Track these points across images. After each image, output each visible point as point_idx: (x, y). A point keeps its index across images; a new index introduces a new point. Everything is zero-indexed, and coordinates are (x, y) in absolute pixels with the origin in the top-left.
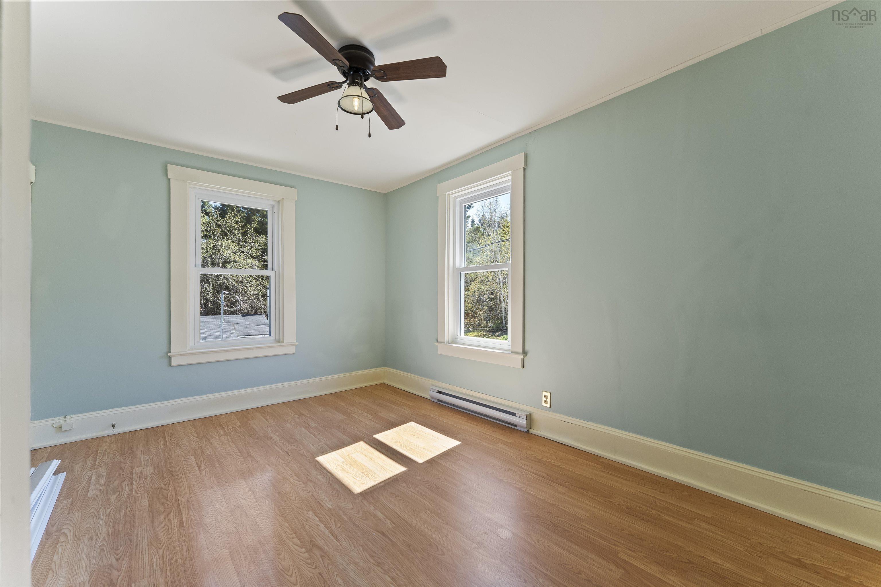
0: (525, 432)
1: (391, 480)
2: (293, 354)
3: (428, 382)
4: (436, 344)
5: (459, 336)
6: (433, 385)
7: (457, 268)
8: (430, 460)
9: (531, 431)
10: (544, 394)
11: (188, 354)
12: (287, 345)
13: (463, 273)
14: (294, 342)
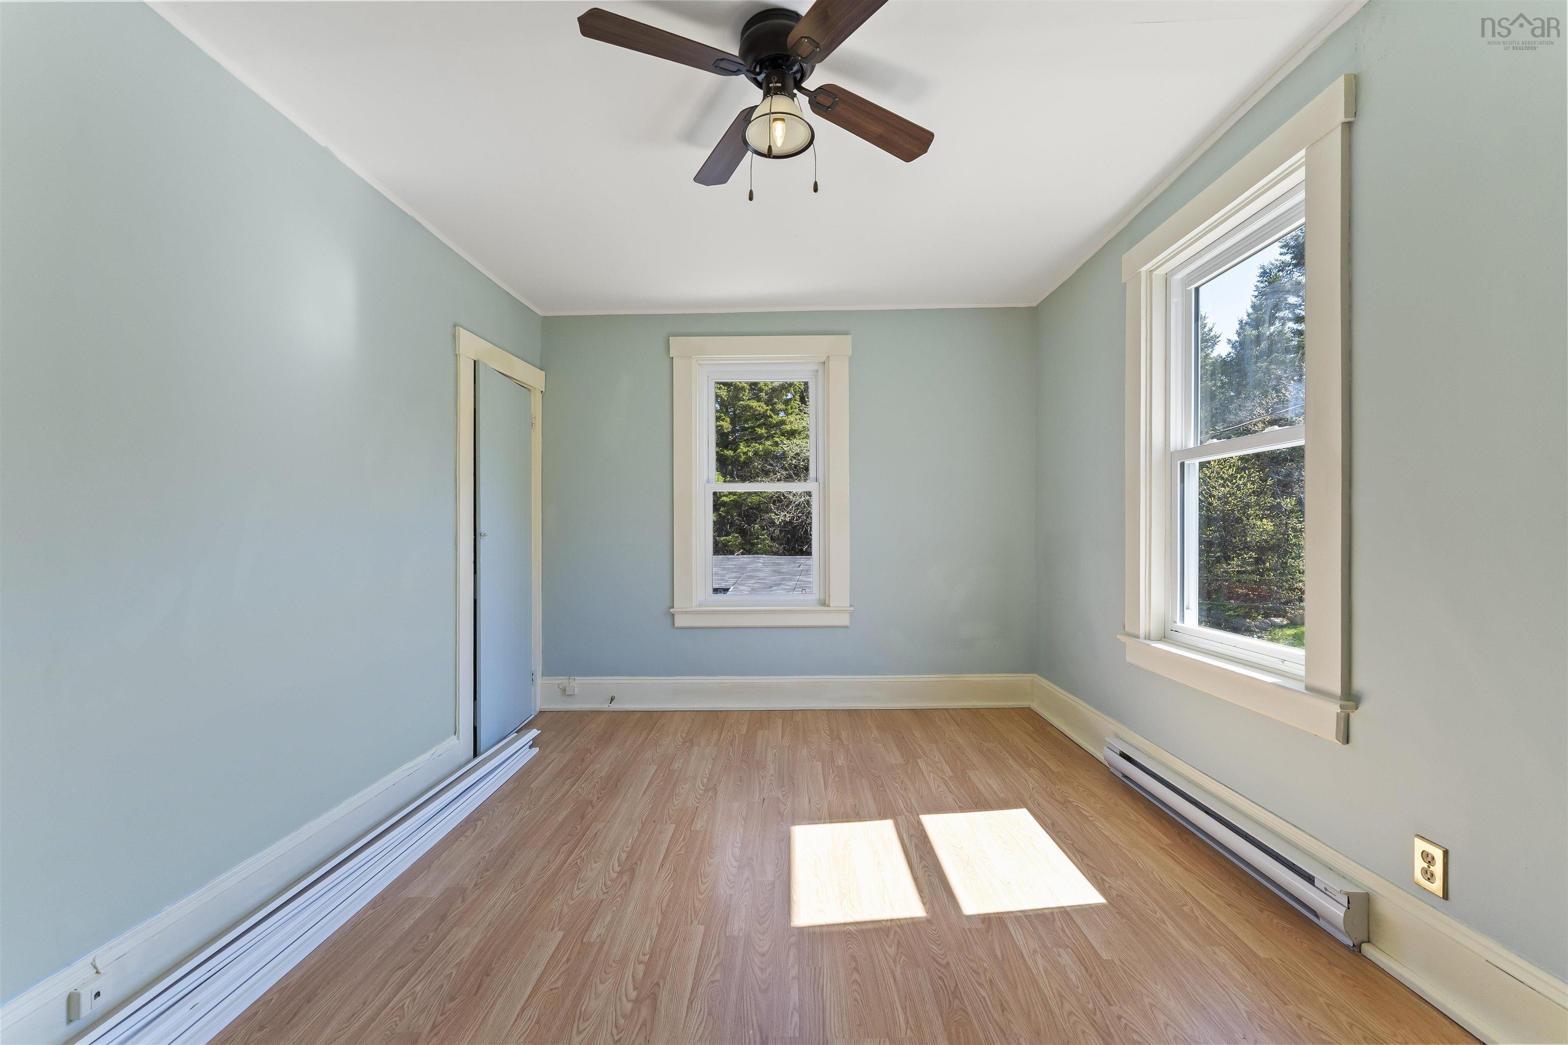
0: (1346, 947)
1: (876, 926)
2: (847, 627)
3: (1107, 724)
4: (1123, 639)
5: (1179, 623)
6: (1117, 736)
7: (1176, 451)
8: (993, 915)
9: (1367, 949)
10: (1420, 846)
11: (694, 612)
12: (836, 611)
13: (1193, 465)
14: (847, 607)
